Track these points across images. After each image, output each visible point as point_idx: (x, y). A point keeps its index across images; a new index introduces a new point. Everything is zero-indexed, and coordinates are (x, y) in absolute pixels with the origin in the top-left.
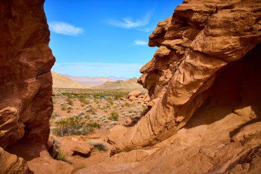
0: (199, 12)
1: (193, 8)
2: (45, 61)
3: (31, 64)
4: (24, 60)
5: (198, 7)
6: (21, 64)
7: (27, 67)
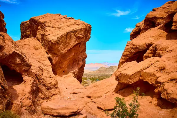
0: (161, 18)
1: (157, 16)
2: (85, 57)
3: (81, 58)
4: (80, 57)
5: (160, 15)
6: (79, 58)
7: (80, 58)
